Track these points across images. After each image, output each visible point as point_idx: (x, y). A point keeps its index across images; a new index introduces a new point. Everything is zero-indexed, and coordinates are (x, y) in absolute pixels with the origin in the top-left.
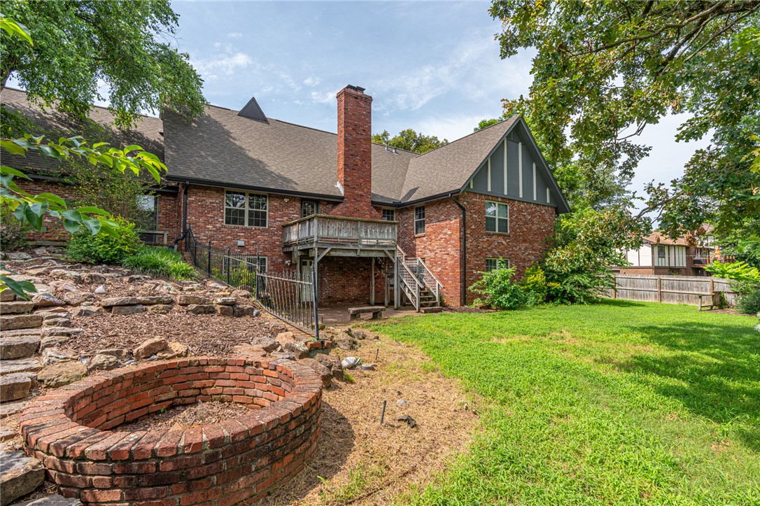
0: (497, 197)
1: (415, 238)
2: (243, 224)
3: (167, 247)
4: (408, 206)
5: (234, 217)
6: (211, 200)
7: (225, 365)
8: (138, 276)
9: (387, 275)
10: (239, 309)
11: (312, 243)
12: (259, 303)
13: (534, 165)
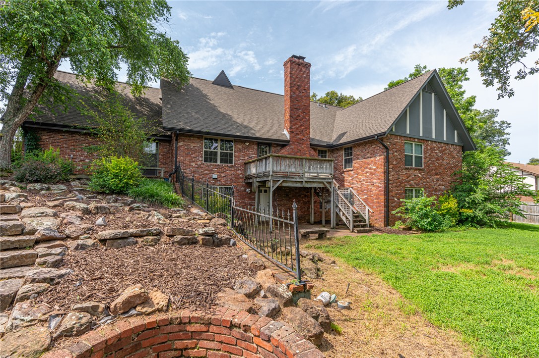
0: (414, 138)
1: (344, 172)
2: (216, 161)
3: (163, 180)
4: (338, 147)
5: (210, 157)
6: (194, 145)
7: (209, 323)
8: (138, 205)
9: (324, 201)
10: (218, 239)
11: (268, 176)
12: (234, 232)
13: (445, 111)
